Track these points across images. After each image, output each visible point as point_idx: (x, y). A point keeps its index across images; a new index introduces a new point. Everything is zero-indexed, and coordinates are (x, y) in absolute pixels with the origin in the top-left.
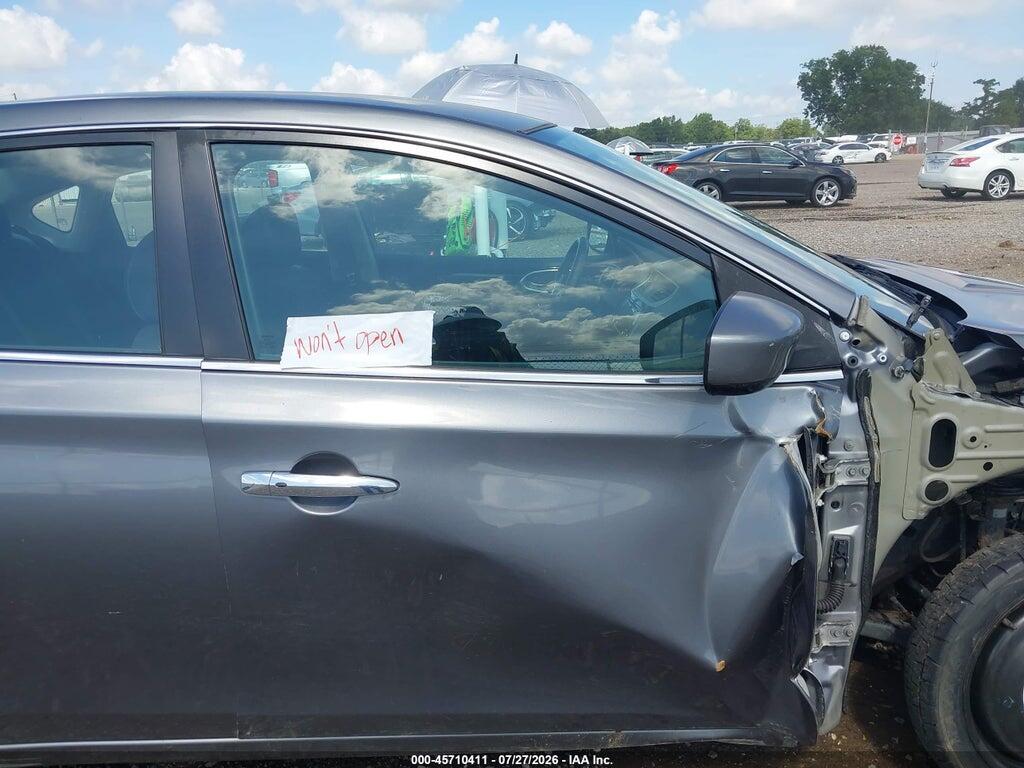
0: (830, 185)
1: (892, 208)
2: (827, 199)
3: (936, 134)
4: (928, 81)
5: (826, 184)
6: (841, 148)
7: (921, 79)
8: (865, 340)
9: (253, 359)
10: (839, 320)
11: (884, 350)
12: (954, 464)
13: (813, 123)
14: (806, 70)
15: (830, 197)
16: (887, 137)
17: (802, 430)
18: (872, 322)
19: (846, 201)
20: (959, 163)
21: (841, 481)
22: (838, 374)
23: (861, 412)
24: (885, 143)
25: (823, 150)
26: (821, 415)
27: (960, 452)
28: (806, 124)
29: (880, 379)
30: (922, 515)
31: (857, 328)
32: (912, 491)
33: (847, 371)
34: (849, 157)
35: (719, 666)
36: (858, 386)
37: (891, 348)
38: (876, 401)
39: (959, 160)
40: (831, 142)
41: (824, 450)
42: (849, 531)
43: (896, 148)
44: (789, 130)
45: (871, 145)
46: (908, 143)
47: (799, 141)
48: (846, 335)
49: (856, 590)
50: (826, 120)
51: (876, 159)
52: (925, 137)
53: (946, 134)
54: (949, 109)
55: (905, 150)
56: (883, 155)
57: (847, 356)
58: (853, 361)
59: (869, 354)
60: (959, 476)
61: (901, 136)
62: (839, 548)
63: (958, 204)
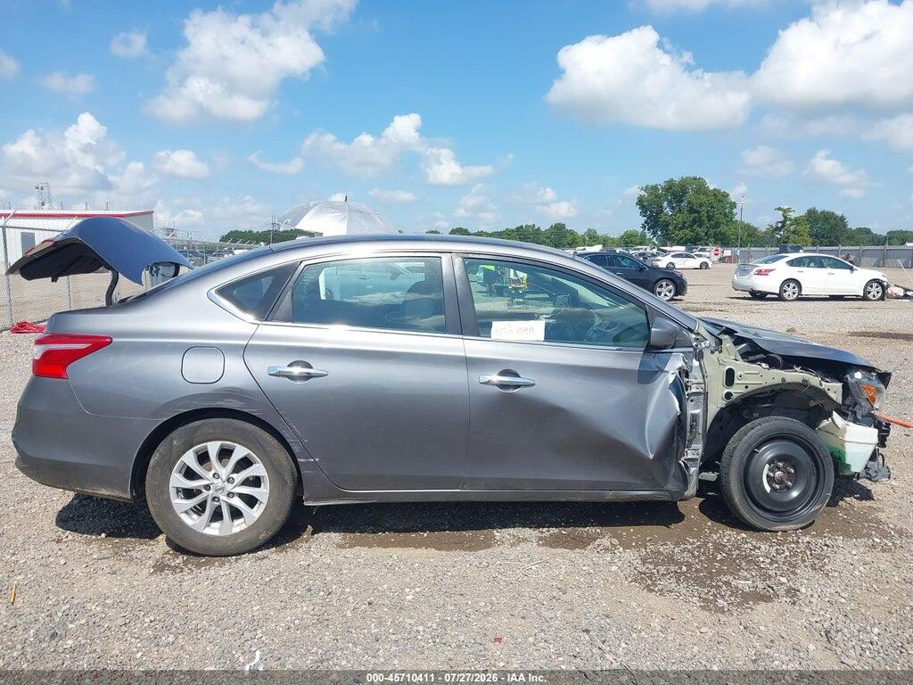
0: (667, 285)
1: (715, 304)
2: (666, 295)
3: (746, 249)
4: (739, 206)
5: (664, 284)
6: (673, 256)
7: (733, 205)
8: (700, 339)
9: (479, 336)
10: (691, 331)
11: (708, 342)
12: (735, 386)
13: (649, 235)
14: (643, 193)
15: (668, 294)
16: (708, 248)
17: (680, 368)
18: (703, 331)
19: (679, 297)
20: (760, 273)
21: (694, 390)
22: (691, 349)
23: (700, 365)
24: (707, 254)
25: (659, 258)
26: (686, 363)
27: (736, 381)
28: (643, 235)
29: (707, 353)
30: (724, 406)
31: (698, 334)
32: (720, 396)
33: (695, 349)
34: (680, 263)
35: (651, 457)
36: (699, 356)
37: (710, 341)
38: (705, 361)
39: (761, 271)
40: (665, 251)
41: (687, 376)
42: (697, 411)
43: (716, 258)
44: (629, 240)
45: (697, 255)
46: (725, 255)
47: (639, 249)
48: (694, 336)
49: (700, 436)
50: (659, 233)
51: (701, 266)
52: (738, 251)
53: (754, 249)
54: (756, 229)
55: (722, 260)
56: (706, 263)
57: (694, 344)
58: (697, 346)
59: (702, 344)
60: (737, 390)
61: (719, 249)
62: (694, 417)
63: (761, 302)
